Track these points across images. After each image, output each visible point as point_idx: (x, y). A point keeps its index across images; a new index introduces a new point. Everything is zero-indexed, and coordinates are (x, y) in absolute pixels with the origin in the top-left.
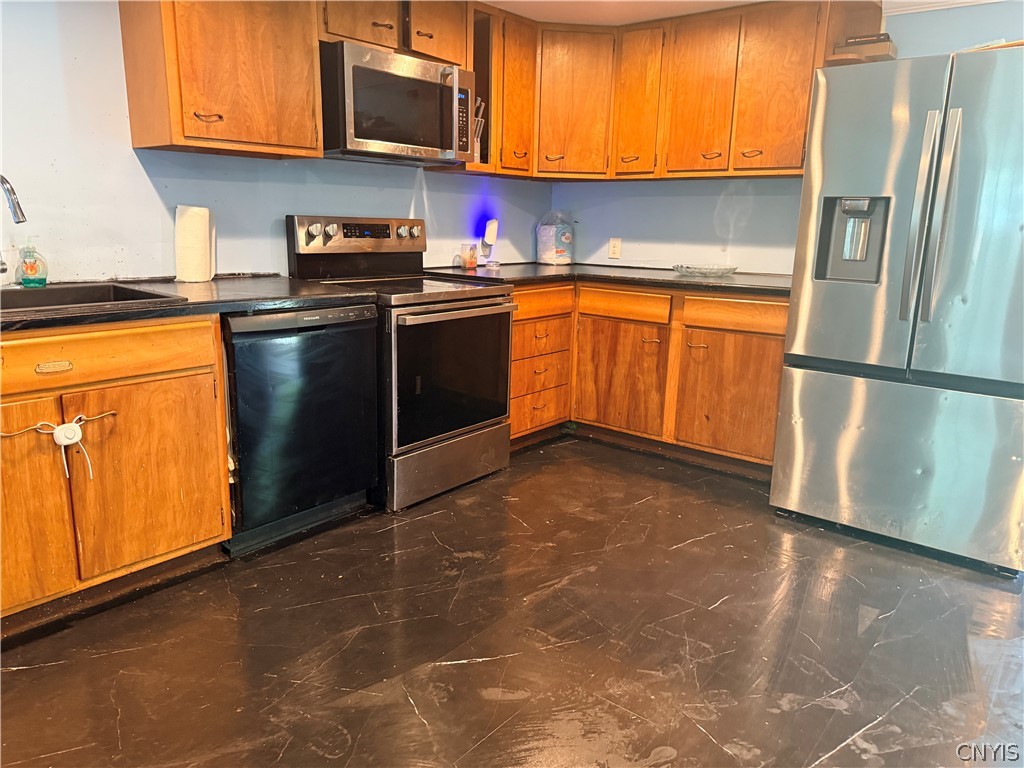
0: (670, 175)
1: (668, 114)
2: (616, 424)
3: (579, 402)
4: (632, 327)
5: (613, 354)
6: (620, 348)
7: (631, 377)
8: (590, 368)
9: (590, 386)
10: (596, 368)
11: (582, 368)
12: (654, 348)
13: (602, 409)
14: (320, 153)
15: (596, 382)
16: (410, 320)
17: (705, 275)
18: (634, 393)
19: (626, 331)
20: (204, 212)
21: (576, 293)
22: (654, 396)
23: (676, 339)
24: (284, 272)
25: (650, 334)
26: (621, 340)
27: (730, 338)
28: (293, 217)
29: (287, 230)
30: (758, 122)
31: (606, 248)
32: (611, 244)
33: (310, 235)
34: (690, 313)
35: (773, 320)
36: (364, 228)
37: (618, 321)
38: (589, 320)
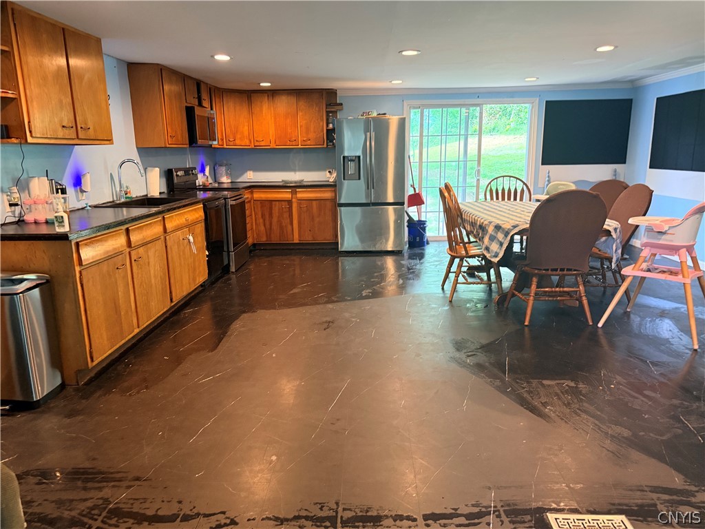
0: (277, 147)
1: (273, 125)
2: (275, 240)
3: (258, 235)
4: (277, 203)
5: (271, 215)
6: (273, 211)
7: (279, 222)
8: (261, 221)
9: (262, 228)
10: (264, 220)
11: (258, 221)
12: (287, 209)
13: (268, 236)
14: (188, 146)
15: (265, 225)
16: (234, 203)
17: (296, 182)
18: (281, 228)
19: (275, 205)
20: (157, 170)
21: (252, 193)
22: (290, 227)
23: (295, 206)
24: (166, 192)
25: (285, 205)
26: (274, 208)
27: (314, 203)
28: (172, 169)
29: (169, 175)
30: (308, 129)
31: (245, 175)
32: (249, 172)
33: (177, 175)
34: (299, 195)
35: (327, 195)
36: (187, 171)
37: (271, 201)
38: (259, 202)
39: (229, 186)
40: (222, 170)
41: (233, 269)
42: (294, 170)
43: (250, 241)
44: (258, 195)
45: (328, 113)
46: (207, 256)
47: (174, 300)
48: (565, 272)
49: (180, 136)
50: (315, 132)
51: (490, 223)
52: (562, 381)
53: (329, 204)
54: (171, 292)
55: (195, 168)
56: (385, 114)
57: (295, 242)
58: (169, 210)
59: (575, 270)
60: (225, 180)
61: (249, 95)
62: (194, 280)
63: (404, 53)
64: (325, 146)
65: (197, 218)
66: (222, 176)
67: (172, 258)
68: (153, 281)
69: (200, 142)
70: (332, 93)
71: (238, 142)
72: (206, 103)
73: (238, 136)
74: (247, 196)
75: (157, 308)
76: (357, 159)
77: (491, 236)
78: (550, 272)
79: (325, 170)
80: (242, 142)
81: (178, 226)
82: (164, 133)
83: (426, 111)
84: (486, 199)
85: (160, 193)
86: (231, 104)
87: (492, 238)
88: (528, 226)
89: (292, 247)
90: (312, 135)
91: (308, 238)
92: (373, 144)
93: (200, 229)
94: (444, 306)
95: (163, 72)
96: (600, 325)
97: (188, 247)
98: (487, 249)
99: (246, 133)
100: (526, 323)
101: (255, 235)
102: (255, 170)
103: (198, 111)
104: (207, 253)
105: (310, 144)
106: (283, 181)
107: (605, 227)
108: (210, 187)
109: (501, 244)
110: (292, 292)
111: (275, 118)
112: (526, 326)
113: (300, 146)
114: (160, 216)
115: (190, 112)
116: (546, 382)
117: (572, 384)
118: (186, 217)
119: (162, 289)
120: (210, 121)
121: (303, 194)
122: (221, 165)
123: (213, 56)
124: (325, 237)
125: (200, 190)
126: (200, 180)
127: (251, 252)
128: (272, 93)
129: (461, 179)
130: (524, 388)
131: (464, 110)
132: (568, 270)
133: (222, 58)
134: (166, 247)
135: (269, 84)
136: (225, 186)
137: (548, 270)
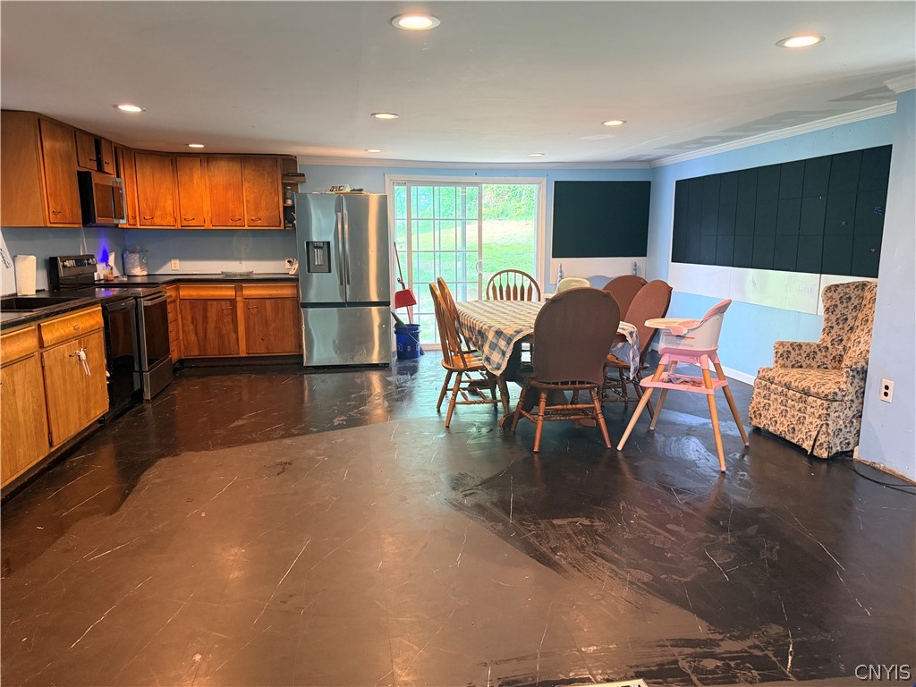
0: (214, 228)
1: (208, 199)
2: (212, 352)
3: (187, 347)
4: (215, 302)
5: (205, 318)
6: (209, 314)
7: (218, 328)
8: (191, 327)
9: (193, 337)
10: (196, 327)
11: (186, 329)
12: (229, 312)
13: (202, 348)
14: (81, 225)
15: (196, 334)
16: (149, 303)
17: (241, 275)
18: (221, 336)
19: (212, 305)
20: (33, 258)
21: (177, 289)
22: (233, 336)
23: (240, 306)
24: (47, 289)
25: (226, 305)
26: (209, 310)
27: (268, 302)
28: (56, 258)
29: (51, 265)
30: (257, 206)
31: (169, 264)
32: (173, 262)
33: (64, 266)
34: (247, 292)
35: (286, 291)
36: (80, 261)
37: (205, 301)
38: (187, 302)
39: (145, 280)
40: (136, 257)
41: (148, 396)
42: (240, 259)
43: (174, 356)
44: (186, 292)
45: (285, 185)
46: (108, 379)
47: (55, 443)
48: (577, 386)
49: (68, 211)
50: (267, 210)
51: (490, 327)
52: (575, 519)
53: (289, 304)
54: (50, 433)
55: (92, 257)
56: (361, 190)
57: (241, 355)
58: (47, 316)
59: (588, 383)
60: (139, 272)
61: (173, 158)
62: (87, 413)
63: (377, 116)
64: (282, 228)
65: (92, 326)
66: (134, 267)
67: (52, 383)
68: (21, 418)
69: (99, 220)
70: (291, 160)
71: (157, 221)
72: (109, 168)
73: (158, 213)
74: (169, 293)
75: (30, 456)
76: (326, 246)
77: (492, 343)
78: (560, 386)
79: (284, 259)
80: (164, 221)
81: (62, 337)
82: (44, 209)
83: (413, 189)
84: (488, 299)
85: (37, 291)
86: (148, 170)
87: (493, 346)
88: (533, 331)
89: (237, 363)
90: (263, 214)
91: (261, 350)
92: (346, 227)
93: (98, 340)
94: (439, 433)
95: (40, 123)
96: (620, 448)
97: (78, 367)
98: (488, 359)
99: (169, 208)
100: (536, 450)
101: (183, 347)
102: (182, 258)
103: (97, 179)
104: (108, 375)
105: (261, 225)
106: (223, 273)
107: (619, 330)
108: (116, 281)
109: (504, 354)
110: (233, 425)
111: (211, 191)
112: (536, 452)
113: (246, 227)
114: (33, 323)
115: (84, 180)
116: (556, 522)
117: (587, 522)
118: (75, 324)
119: (36, 428)
120: (115, 193)
121: (250, 291)
122: (133, 252)
123: (116, 106)
124: (285, 348)
125: (100, 286)
126: (101, 272)
127: (175, 371)
128: (207, 157)
129: (460, 273)
130: (530, 531)
131: (459, 189)
132: (580, 383)
133: (130, 109)
134: (43, 367)
135: (202, 146)
136: (139, 280)
137: (557, 383)
